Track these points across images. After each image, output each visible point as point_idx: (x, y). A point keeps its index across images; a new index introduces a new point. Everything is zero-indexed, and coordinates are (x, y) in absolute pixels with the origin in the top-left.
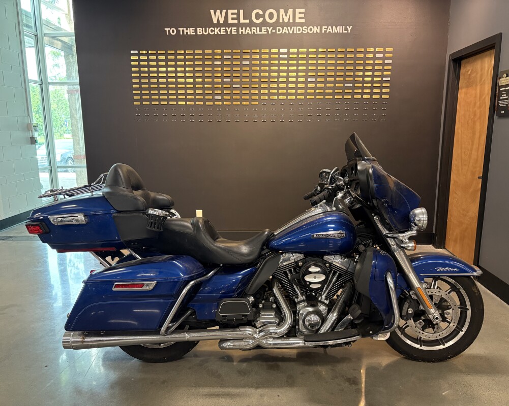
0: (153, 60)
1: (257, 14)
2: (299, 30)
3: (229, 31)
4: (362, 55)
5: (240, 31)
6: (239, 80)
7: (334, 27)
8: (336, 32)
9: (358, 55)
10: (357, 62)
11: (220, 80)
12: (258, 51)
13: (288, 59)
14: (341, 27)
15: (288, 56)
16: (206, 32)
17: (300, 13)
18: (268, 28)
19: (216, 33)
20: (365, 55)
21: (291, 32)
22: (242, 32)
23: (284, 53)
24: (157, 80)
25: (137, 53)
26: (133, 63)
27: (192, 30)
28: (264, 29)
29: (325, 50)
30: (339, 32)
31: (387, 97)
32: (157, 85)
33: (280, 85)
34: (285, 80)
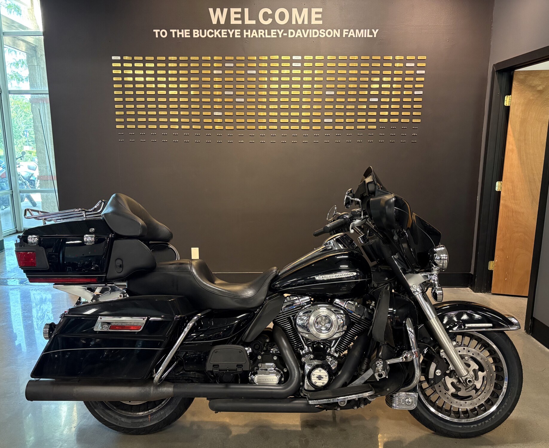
0: (139, 68)
1: (265, 14)
2: (316, 33)
3: (231, 33)
4: (390, 65)
5: (245, 33)
6: (243, 93)
7: (357, 31)
8: (360, 36)
9: (385, 65)
10: (384, 72)
11: (220, 93)
12: (266, 58)
13: (302, 68)
14: (365, 30)
15: (302, 64)
16: (203, 34)
17: (316, 13)
18: (278, 31)
19: (215, 36)
20: (393, 65)
21: (306, 36)
22: (247, 35)
23: (297, 61)
24: (144, 92)
25: (120, 59)
26: (114, 72)
27: (187, 32)
28: (274, 32)
29: (346, 58)
30: (363, 36)
31: (419, 114)
32: (144, 99)
33: (292, 99)
34: (298, 93)
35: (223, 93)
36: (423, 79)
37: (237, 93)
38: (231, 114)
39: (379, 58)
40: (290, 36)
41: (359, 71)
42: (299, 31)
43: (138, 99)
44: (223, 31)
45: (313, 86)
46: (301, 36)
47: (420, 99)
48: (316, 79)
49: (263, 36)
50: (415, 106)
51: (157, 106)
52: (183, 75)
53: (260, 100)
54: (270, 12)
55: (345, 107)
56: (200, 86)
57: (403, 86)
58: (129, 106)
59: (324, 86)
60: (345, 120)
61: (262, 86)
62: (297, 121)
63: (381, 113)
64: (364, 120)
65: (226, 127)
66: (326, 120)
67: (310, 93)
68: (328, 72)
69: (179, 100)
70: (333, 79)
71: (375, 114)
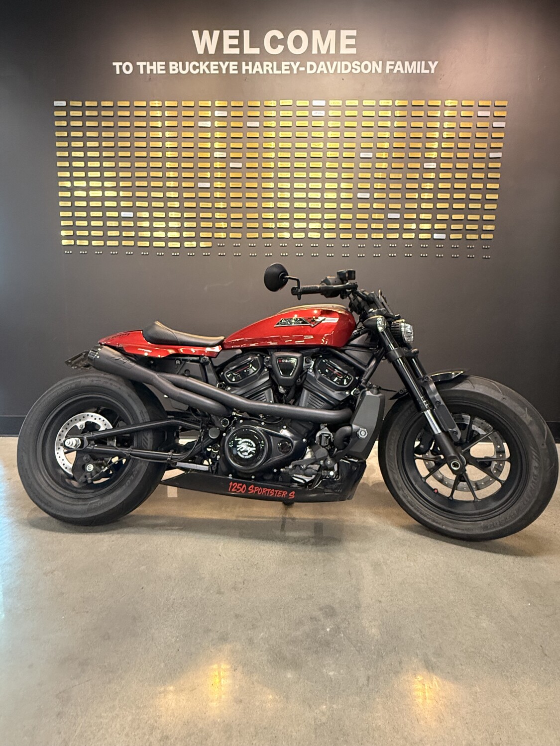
0: (91, 118)
1: (273, 39)
2: (346, 67)
3: (224, 68)
5: (244, 67)
6: (240, 155)
7: (407, 63)
8: (410, 72)
9: (447, 113)
10: (446, 125)
11: (208, 155)
12: (273, 103)
13: (327, 118)
14: (419, 63)
15: (327, 113)
16: (184, 69)
17: (348, 37)
18: (292, 63)
19: (202, 72)
20: (459, 113)
21: (331, 71)
22: (247, 70)
23: (319, 108)
24: (98, 153)
25: (65, 105)
26: (57, 124)
27: (161, 65)
28: (286, 65)
29: (390, 103)
30: (414, 72)
31: (496, 186)
32: (98, 163)
33: (311, 163)
34: (320, 154)
35: (212, 154)
36: (502, 135)
37: (232, 155)
38: (223, 185)
39: (439, 103)
40: (309, 71)
41: (409, 123)
42: (322, 63)
43: (91, 164)
44: (212, 63)
45: (341, 145)
46: (326, 72)
47: (498, 165)
48: (346, 134)
49: (271, 72)
50: (490, 175)
51: (118, 174)
52: (155, 129)
53: (264, 165)
54: (280, 36)
55: (388, 175)
56: (179, 144)
57: (472, 144)
58: (77, 174)
59: (358, 144)
60: (387, 195)
61: (268, 145)
64: (416, 196)
65: (216, 204)
67: (337, 154)
68: (364, 124)
70: (371, 134)
71: (431, 186)
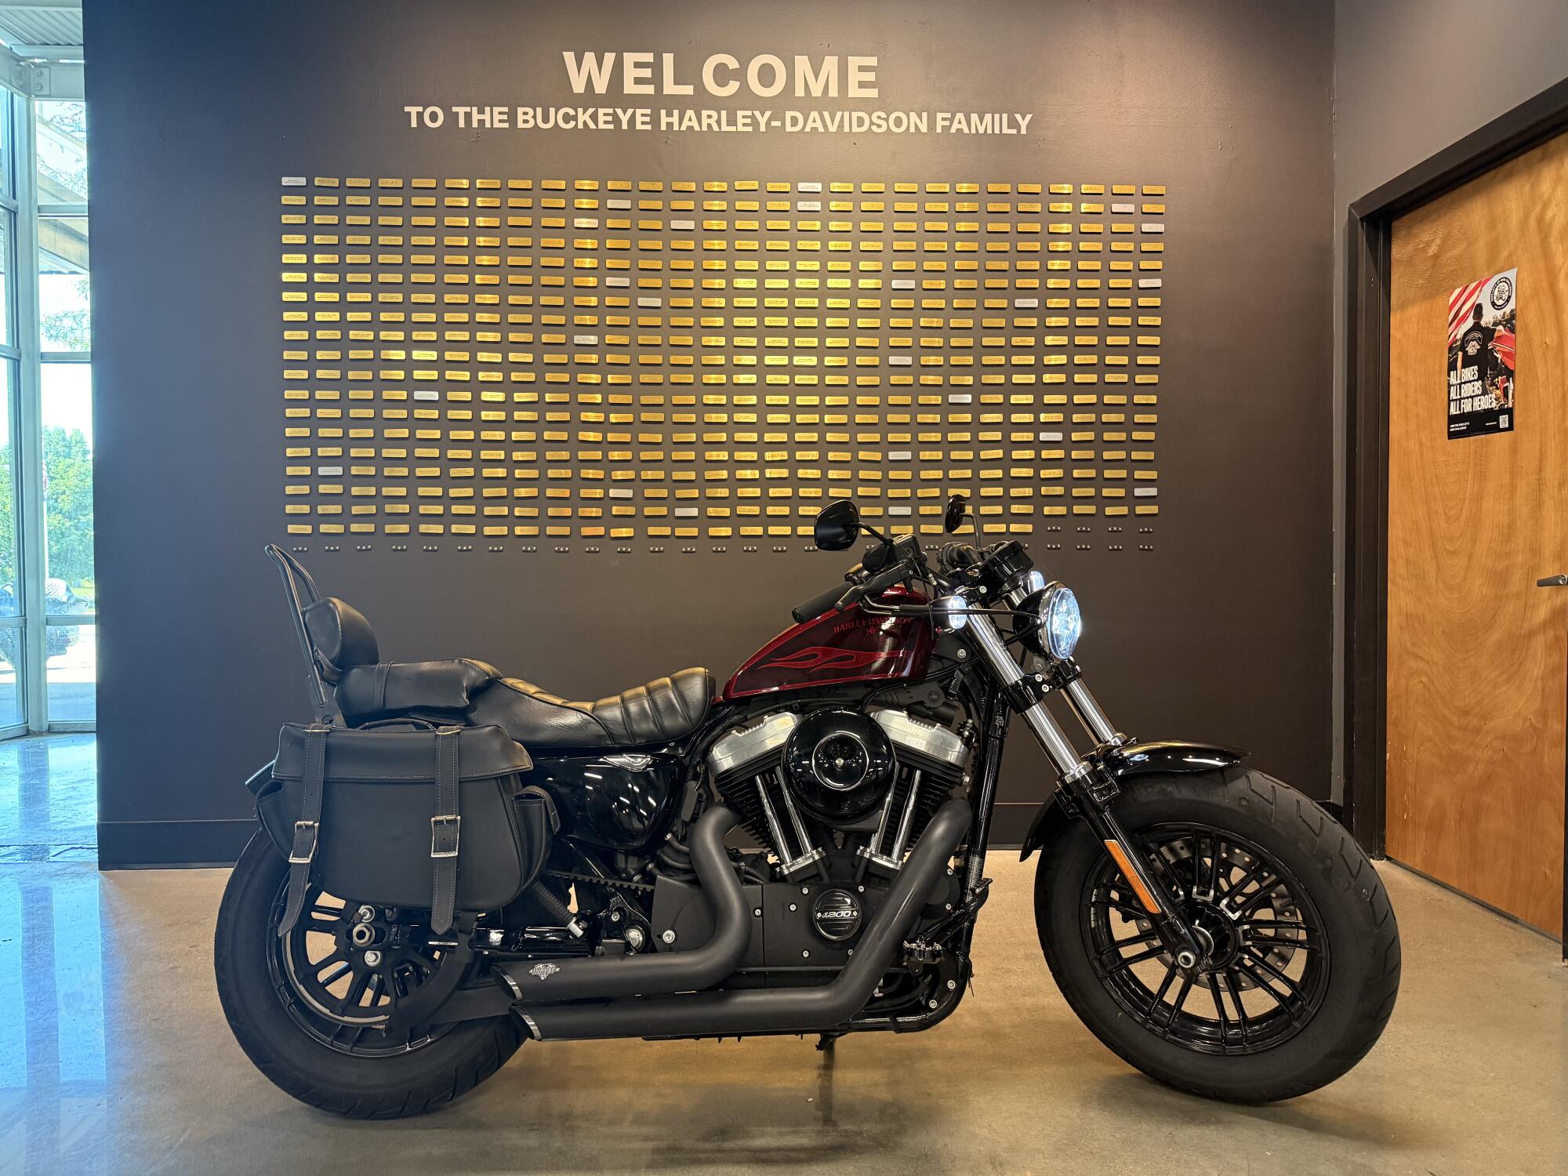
0: (357, 209)
1: (720, 69)
2: (861, 122)
3: (625, 119)
4: (1066, 207)
5: (664, 120)
6: (658, 283)
7: (974, 117)
8: (981, 131)
9: (1053, 207)
10: (1053, 228)
11: (592, 281)
12: (722, 186)
13: (827, 215)
14: (997, 116)
15: (825, 205)
16: (546, 120)
17: (861, 69)
18: (757, 114)
19: (581, 126)
20: (1076, 206)
21: (833, 129)
22: (670, 125)
23: (811, 195)
24: (369, 276)
25: (305, 184)
26: (287, 219)
27: (500, 113)
28: (744, 117)
29: (947, 188)
30: (989, 131)
31: (1155, 340)
32: (369, 295)
33: (797, 300)
34: (814, 283)
35: (601, 281)
36: (1160, 247)
37: (642, 283)
38: (624, 340)
39: (1037, 188)
40: (789, 128)
41: (983, 224)
42: (814, 114)
43: (351, 297)
44: (601, 111)
45: (855, 265)
46: (821, 129)
47: (1157, 302)
48: (864, 246)
49: (716, 128)
50: (1142, 321)
51: (408, 317)
52: (487, 230)
53: (705, 302)
54: (732, 63)
55: (947, 322)
56: (536, 260)
57: (1106, 264)
58: (323, 316)
59: (888, 264)
60: (947, 360)
61: (712, 265)
62: (812, 361)
63: (1050, 340)
64: (1001, 360)
65: (609, 376)
66: (893, 360)
67: (846, 283)
68: (897, 226)
69: (472, 298)
70: (913, 246)
71: (1031, 341)
